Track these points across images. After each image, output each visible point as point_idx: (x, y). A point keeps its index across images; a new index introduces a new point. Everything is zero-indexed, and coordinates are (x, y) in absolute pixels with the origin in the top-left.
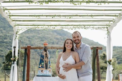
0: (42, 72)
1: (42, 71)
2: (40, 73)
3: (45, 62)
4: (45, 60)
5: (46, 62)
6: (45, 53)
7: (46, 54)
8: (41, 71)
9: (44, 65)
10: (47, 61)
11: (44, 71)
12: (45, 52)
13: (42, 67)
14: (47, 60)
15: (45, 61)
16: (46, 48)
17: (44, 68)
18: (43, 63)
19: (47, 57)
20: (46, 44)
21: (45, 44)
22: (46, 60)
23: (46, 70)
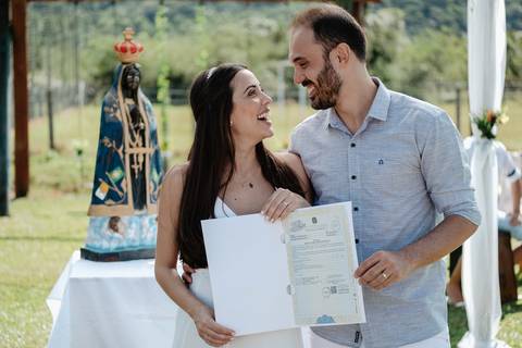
0: (116, 231)
1: (113, 223)
2: (103, 237)
3: (132, 162)
4: (129, 151)
5: (135, 167)
6: (125, 105)
7: (135, 115)
8: (106, 224)
9: (127, 185)
10: (141, 160)
11: (124, 219)
12: (126, 96)
13: (112, 195)
14: (141, 150)
15: (131, 156)
16: (133, 75)
17: (126, 202)
18: (116, 174)
19: (142, 133)
20: (134, 50)
21: (124, 50)
22: (134, 151)
23: (138, 212)
